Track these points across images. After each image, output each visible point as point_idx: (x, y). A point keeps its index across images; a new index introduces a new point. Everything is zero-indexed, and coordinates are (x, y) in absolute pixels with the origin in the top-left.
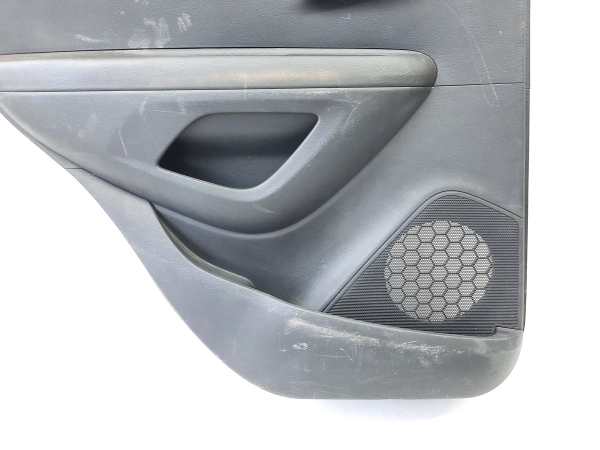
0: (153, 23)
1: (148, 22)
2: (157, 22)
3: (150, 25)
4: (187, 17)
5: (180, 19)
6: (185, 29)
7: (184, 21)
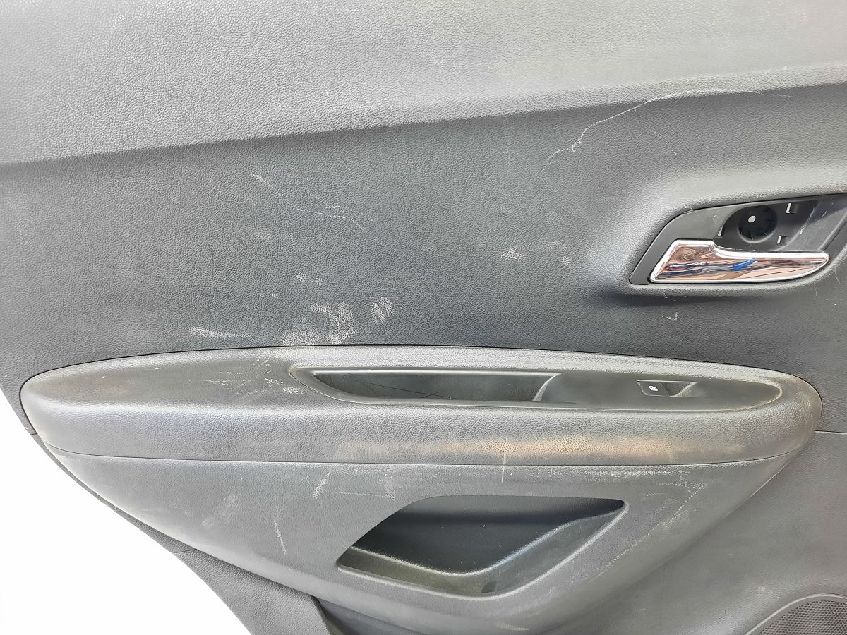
0: (327, 310)
1: (317, 308)
2: (335, 309)
3: (321, 313)
4: (388, 304)
5: (374, 305)
6: (382, 318)
7: (382, 308)
